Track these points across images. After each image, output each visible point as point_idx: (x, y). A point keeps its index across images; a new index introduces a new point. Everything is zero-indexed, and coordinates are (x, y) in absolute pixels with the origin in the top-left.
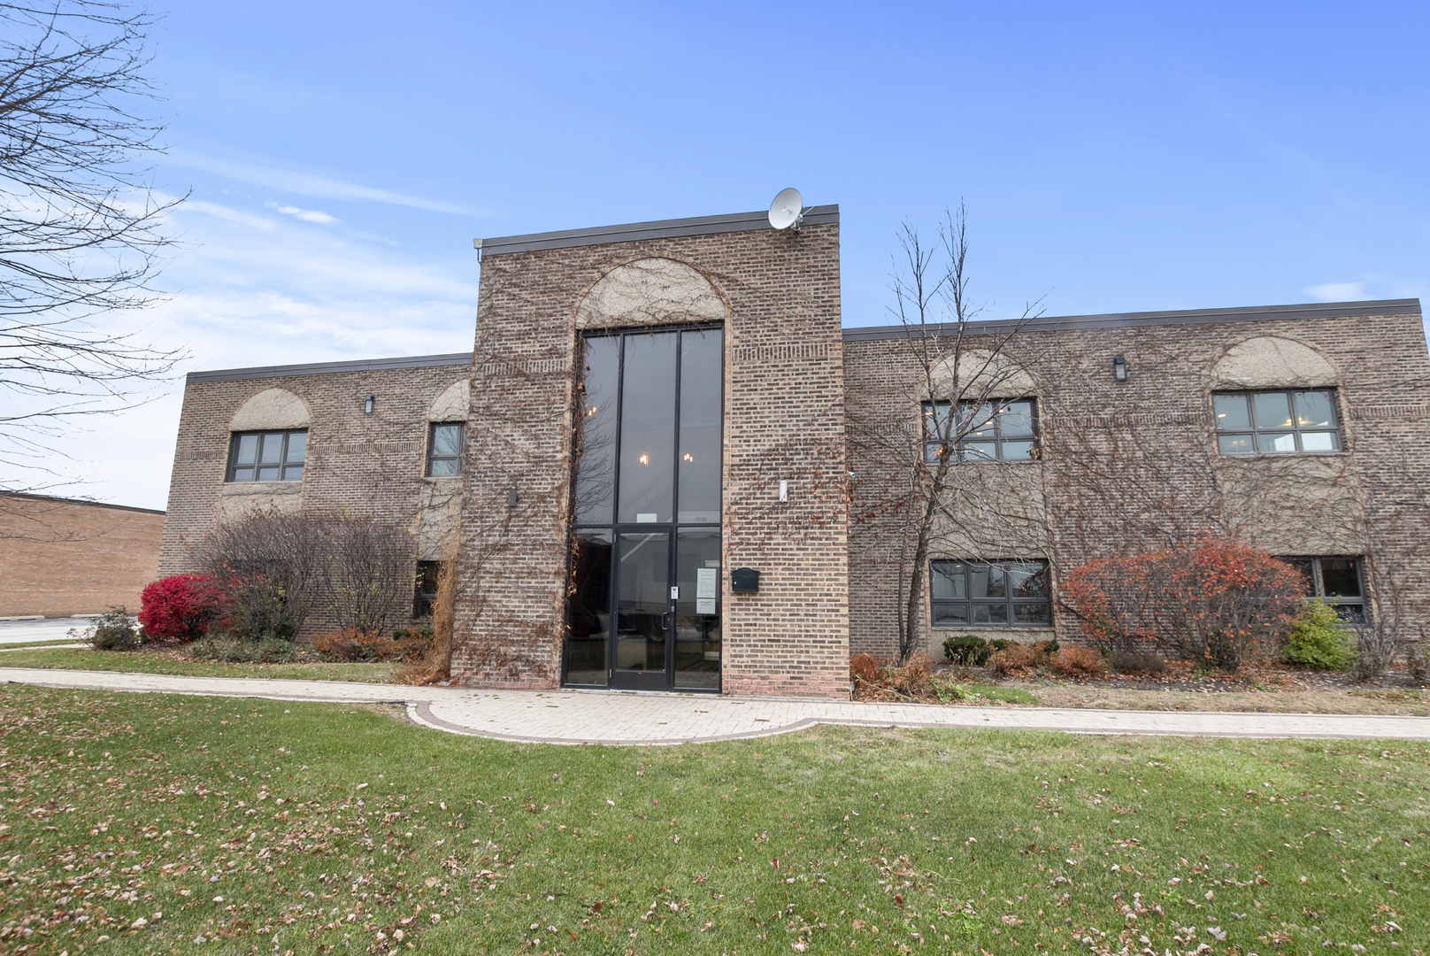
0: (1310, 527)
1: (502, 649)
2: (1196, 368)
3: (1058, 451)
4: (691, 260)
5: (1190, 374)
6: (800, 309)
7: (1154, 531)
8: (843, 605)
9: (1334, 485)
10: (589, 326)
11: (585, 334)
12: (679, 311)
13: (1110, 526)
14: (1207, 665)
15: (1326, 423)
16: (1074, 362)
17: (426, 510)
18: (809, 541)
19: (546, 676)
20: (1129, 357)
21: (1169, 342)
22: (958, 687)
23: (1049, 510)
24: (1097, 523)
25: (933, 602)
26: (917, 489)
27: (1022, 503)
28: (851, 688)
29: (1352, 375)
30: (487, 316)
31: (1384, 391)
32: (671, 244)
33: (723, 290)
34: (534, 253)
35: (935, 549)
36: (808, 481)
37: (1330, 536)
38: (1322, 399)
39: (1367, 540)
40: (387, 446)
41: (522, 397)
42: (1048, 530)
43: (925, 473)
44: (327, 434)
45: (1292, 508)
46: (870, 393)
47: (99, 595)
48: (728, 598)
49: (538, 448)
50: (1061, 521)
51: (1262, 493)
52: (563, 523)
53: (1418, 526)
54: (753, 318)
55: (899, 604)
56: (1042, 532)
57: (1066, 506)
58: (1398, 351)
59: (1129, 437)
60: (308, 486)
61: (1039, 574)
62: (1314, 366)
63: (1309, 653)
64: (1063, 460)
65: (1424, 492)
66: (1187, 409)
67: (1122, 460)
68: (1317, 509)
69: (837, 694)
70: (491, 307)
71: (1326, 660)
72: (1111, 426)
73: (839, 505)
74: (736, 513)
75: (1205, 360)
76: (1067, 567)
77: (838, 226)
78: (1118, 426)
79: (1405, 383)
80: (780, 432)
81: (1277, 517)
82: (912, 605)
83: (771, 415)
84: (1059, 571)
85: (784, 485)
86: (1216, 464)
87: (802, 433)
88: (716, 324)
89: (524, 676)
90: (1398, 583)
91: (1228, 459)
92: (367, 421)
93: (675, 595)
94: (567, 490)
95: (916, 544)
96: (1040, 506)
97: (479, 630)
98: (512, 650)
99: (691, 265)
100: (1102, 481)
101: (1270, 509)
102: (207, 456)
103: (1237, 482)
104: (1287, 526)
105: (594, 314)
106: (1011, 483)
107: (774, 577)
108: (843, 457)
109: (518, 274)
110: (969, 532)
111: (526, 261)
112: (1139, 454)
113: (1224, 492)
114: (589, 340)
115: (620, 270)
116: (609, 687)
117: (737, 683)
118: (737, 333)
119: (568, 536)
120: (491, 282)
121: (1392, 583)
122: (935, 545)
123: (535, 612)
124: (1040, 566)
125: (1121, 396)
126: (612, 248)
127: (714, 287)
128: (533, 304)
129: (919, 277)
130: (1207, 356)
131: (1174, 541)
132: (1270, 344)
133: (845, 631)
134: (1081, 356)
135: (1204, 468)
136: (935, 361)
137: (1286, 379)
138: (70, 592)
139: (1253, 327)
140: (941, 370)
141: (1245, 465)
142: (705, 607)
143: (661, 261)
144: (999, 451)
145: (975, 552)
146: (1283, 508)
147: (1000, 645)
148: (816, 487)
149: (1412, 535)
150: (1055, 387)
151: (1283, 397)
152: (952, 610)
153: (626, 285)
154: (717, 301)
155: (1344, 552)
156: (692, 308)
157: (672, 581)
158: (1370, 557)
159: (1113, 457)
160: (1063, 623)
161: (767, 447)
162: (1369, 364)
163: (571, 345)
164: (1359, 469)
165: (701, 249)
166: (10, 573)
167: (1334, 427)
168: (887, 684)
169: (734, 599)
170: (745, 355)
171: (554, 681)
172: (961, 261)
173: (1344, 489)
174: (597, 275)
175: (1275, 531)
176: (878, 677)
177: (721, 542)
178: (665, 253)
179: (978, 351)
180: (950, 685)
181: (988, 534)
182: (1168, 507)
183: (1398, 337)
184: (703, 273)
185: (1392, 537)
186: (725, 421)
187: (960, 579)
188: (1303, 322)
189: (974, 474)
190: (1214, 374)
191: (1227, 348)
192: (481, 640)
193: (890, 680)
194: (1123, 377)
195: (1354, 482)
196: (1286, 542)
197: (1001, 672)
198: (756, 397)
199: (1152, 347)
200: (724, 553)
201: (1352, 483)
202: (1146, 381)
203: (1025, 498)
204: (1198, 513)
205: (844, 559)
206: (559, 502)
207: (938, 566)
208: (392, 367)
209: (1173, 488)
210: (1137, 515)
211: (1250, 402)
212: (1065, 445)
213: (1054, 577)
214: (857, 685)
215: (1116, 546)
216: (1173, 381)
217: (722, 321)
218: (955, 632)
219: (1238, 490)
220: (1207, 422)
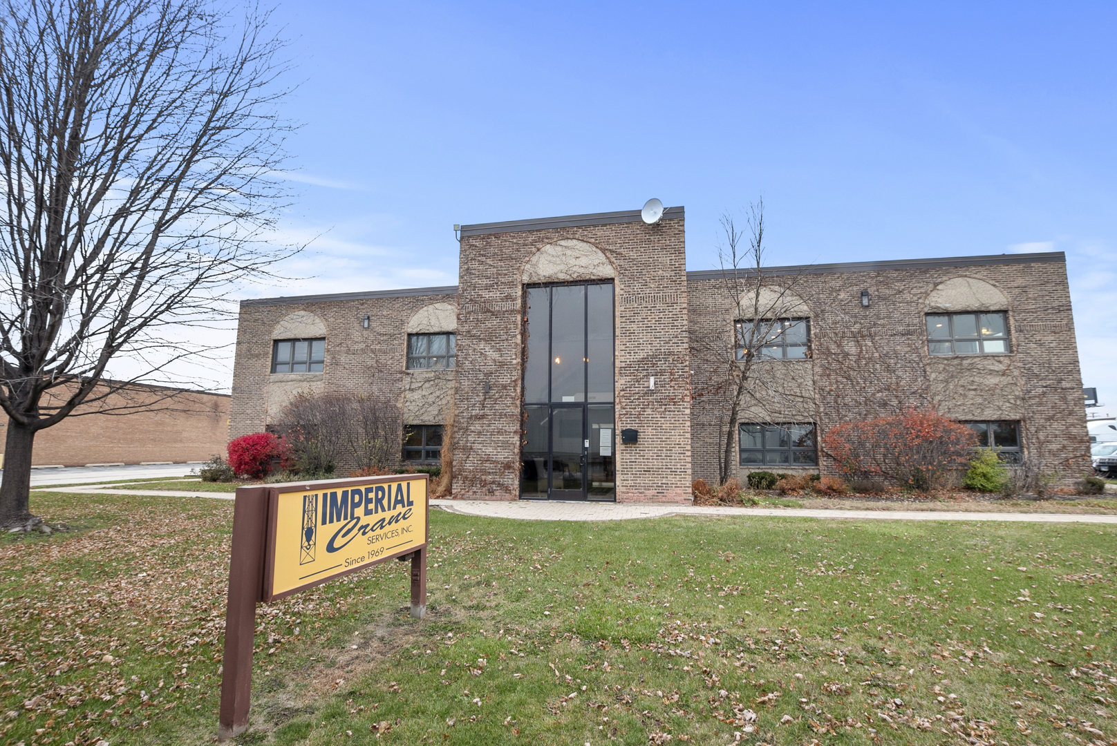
0: (986, 402)
1: (483, 477)
2: (915, 298)
3: (823, 353)
4: (593, 240)
5: (911, 302)
6: (661, 272)
7: (884, 404)
8: (688, 450)
9: (1003, 375)
10: (530, 282)
11: (527, 286)
12: (587, 273)
13: (856, 401)
14: (910, 488)
15: (1000, 334)
16: (835, 294)
17: (407, 392)
18: (667, 413)
19: (511, 494)
20: (871, 291)
21: (898, 281)
22: (756, 498)
23: (817, 391)
24: (847, 400)
25: (741, 451)
26: (731, 377)
27: (799, 386)
28: (693, 499)
29: (1018, 303)
30: (465, 275)
31: (1039, 313)
32: (580, 230)
33: (613, 260)
34: (494, 235)
35: (742, 416)
36: (667, 377)
37: (999, 408)
38: (998, 318)
39: (1023, 411)
40: (379, 350)
41: (490, 325)
42: (816, 404)
43: (736, 367)
44: (339, 342)
45: (975, 390)
46: (700, 315)
47: (155, 449)
48: (620, 447)
49: (501, 356)
50: (824, 398)
51: (956, 380)
52: (518, 402)
53: (1057, 401)
54: (632, 277)
55: (719, 452)
56: (812, 406)
57: (828, 389)
58: (1049, 287)
59: (870, 344)
60: (327, 376)
61: (811, 432)
62: (993, 297)
63: (978, 482)
64: (826, 359)
65: (1062, 380)
66: (909, 325)
67: (865, 359)
68: (992, 390)
69: (684, 502)
70: (468, 269)
71: (989, 486)
72: (857, 337)
73: (685, 392)
74: (623, 396)
75: (921, 293)
76: (828, 426)
77: (684, 220)
78: (863, 336)
79: (1053, 308)
80: (650, 348)
81: (965, 396)
82: (728, 452)
83: (644, 337)
84: (822, 430)
85: (652, 380)
86: (926, 361)
87: (662, 348)
88: (610, 281)
89: (497, 493)
90: (1042, 438)
91: (934, 358)
92: (365, 333)
93: (587, 444)
94: (519, 382)
95: (730, 413)
96: (811, 389)
97: (469, 466)
98: (489, 478)
99: (593, 244)
100: (851, 372)
101: (961, 391)
102: (257, 356)
103: (940, 373)
104: (971, 402)
105: (533, 274)
106: (792, 374)
107: (647, 434)
108: (687, 363)
109: (484, 249)
110: (764, 405)
111: (489, 240)
112: (876, 355)
113: (931, 379)
114: (530, 290)
115: (548, 246)
116: (548, 499)
117: (625, 496)
118: (622, 287)
119: (521, 410)
120: (467, 253)
121: (1038, 438)
122: (742, 414)
123: (503, 456)
124: (810, 428)
125: (865, 317)
126: (543, 232)
127: (608, 258)
128: (494, 267)
129: (733, 247)
130: (923, 290)
131: (898, 411)
132: (965, 282)
133: (689, 466)
134: (839, 290)
135: (918, 364)
136: (743, 294)
137: (975, 305)
138: (137, 447)
139: (954, 271)
140: (747, 299)
141: (946, 362)
142: (605, 452)
143: (574, 241)
144: (784, 354)
145: (768, 419)
146: (969, 390)
147: (783, 477)
148: (671, 381)
149: (1053, 407)
150: (822, 311)
151: (972, 317)
152: (752, 456)
153: (553, 256)
154: (610, 267)
155: (1008, 418)
156: (594, 271)
157: (585, 437)
158: (1025, 421)
159: (860, 356)
160: (825, 463)
161: (641, 357)
162: (1030, 296)
163: (520, 293)
164: (1019, 364)
165: (599, 234)
166: (101, 434)
167: (1005, 337)
168: (714, 496)
169: (623, 447)
170: (627, 300)
171: (515, 496)
172: (760, 235)
173: (1009, 378)
174: (534, 250)
175: (963, 404)
176: (708, 492)
177: (614, 413)
178: (577, 236)
179: (772, 287)
180: (751, 497)
181: (777, 407)
182: (894, 389)
183: (1050, 277)
184: (601, 249)
185: (1039, 408)
186: (616, 340)
187: (758, 435)
188: (987, 267)
189: (768, 368)
190: (927, 302)
191: (936, 285)
192: (470, 472)
193: (715, 494)
194: (867, 304)
195: (1016, 373)
196: (971, 411)
197: (783, 493)
198: (634, 326)
199: (887, 285)
200: (616, 420)
201: (1015, 374)
202: (882, 308)
203: (801, 383)
204: (914, 393)
205: (688, 424)
206: (515, 390)
207: (744, 427)
208: (380, 297)
209: (898, 377)
210: (874, 394)
211: (950, 320)
212: (828, 349)
213: (819, 434)
214: (696, 497)
215: (860, 415)
216: (900, 307)
217: (613, 279)
218: (754, 470)
219: (941, 378)
220: (921, 334)
